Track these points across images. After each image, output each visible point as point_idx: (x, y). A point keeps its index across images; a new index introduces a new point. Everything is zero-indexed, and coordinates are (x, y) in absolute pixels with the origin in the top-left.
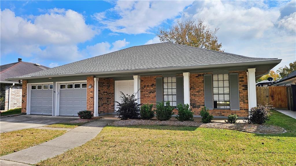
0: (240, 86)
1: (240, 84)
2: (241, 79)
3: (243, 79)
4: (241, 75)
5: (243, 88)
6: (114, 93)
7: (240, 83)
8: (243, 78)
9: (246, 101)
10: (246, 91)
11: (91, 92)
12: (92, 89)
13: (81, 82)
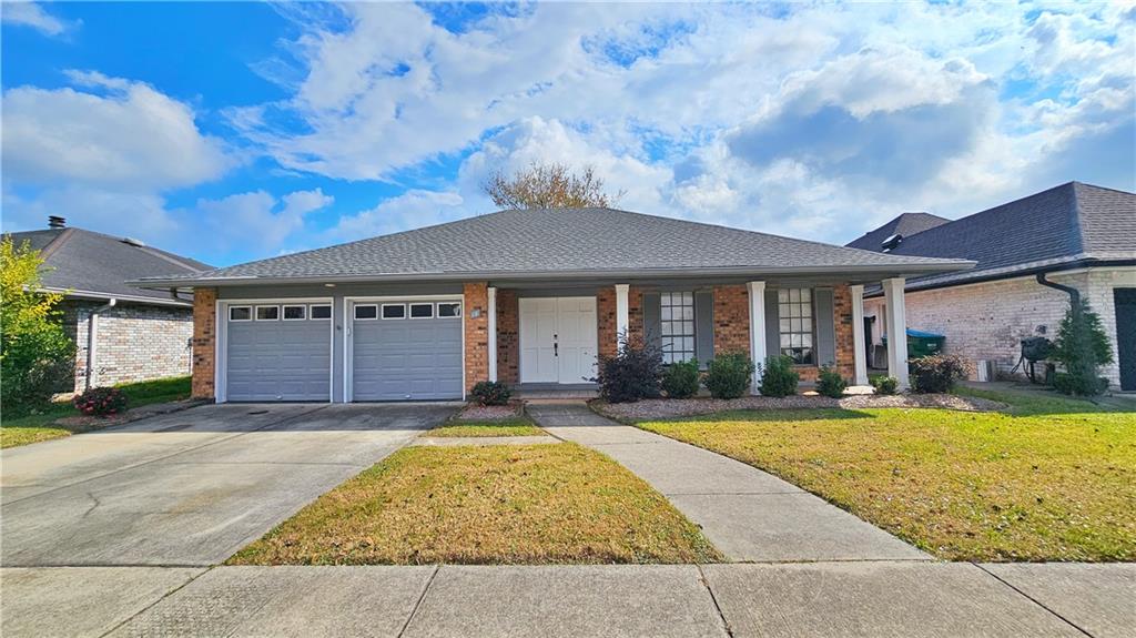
0: (835, 315)
1: (836, 312)
2: (837, 302)
3: (842, 301)
4: (837, 293)
5: (843, 319)
6: (517, 333)
7: (837, 308)
8: (842, 298)
9: (848, 347)
10: (848, 326)
11: (480, 328)
12: (482, 320)
13: (436, 299)
